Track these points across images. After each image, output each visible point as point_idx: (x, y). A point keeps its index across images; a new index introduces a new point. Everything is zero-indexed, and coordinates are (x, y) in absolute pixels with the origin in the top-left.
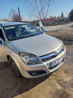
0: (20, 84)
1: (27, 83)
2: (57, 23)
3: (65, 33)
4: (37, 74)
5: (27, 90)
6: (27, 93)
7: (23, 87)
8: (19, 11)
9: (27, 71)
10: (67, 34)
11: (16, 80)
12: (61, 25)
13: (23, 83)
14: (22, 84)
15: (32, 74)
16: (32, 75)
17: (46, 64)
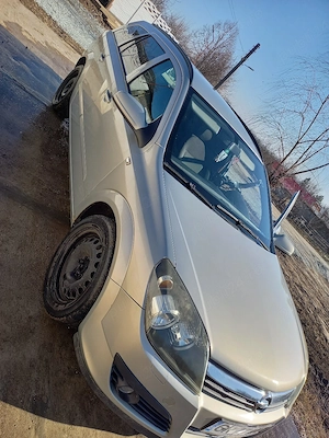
0: (31, 350)
1: (61, 374)
2: (303, 222)
3: (302, 290)
4: (133, 401)
5: (39, 408)
6: (26, 427)
7: (35, 375)
8: (248, 56)
9: (117, 358)
10: (306, 300)
11: (32, 313)
12: (311, 242)
13: (47, 361)
14: (40, 358)
15: (121, 383)
16: (113, 383)
17: (204, 410)
